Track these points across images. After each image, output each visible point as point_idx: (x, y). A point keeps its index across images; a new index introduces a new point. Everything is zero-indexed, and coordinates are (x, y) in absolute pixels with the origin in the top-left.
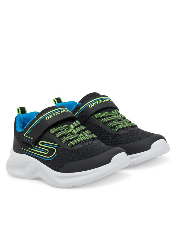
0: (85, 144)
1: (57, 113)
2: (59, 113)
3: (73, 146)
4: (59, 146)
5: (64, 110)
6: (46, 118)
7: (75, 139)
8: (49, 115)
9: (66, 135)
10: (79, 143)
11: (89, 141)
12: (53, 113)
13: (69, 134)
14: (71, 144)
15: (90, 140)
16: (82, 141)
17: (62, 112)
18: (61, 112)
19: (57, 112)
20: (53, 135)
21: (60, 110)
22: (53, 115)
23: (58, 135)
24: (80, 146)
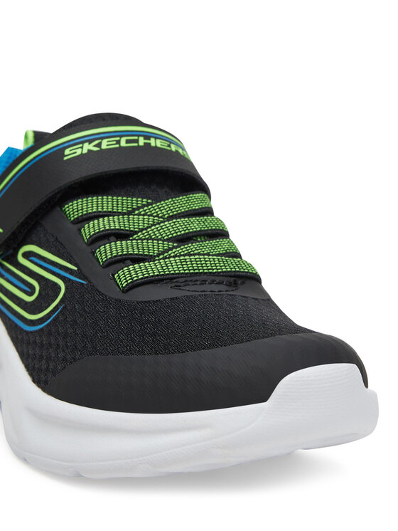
0: (187, 288)
1: (118, 142)
2: (128, 141)
3: (134, 285)
4: (79, 274)
5: (156, 138)
6: (67, 152)
7: (155, 256)
8: (83, 143)
9: (122, 235)
10: (161, 280)
11: (212, 282)
12: (102, 138)
13: (136, 233)
14: (127, 275)
15: (218, 279)
16: (180, 276)
17: (142, 141)
18: (137, 141)
19: (121, 136)
20: (76, 227)
21: (139, 136)
22: (99, 145)
23: (90, 229)
24: (164, 293)
